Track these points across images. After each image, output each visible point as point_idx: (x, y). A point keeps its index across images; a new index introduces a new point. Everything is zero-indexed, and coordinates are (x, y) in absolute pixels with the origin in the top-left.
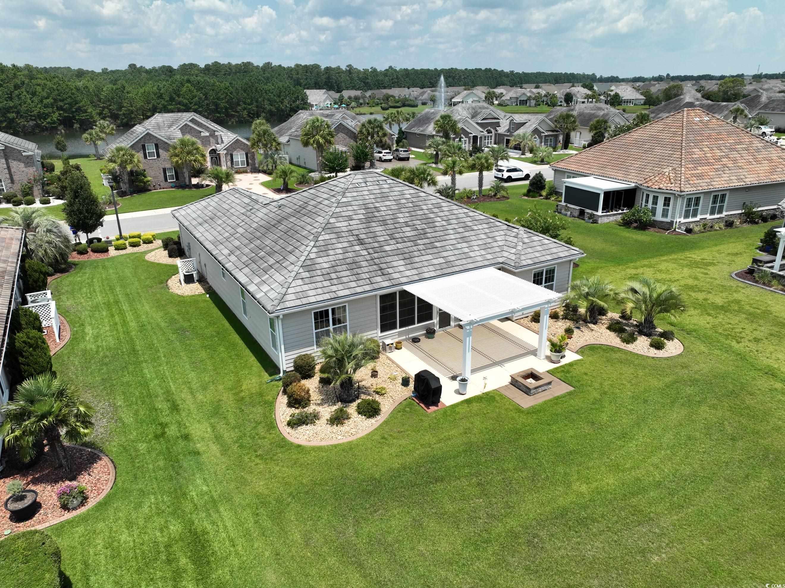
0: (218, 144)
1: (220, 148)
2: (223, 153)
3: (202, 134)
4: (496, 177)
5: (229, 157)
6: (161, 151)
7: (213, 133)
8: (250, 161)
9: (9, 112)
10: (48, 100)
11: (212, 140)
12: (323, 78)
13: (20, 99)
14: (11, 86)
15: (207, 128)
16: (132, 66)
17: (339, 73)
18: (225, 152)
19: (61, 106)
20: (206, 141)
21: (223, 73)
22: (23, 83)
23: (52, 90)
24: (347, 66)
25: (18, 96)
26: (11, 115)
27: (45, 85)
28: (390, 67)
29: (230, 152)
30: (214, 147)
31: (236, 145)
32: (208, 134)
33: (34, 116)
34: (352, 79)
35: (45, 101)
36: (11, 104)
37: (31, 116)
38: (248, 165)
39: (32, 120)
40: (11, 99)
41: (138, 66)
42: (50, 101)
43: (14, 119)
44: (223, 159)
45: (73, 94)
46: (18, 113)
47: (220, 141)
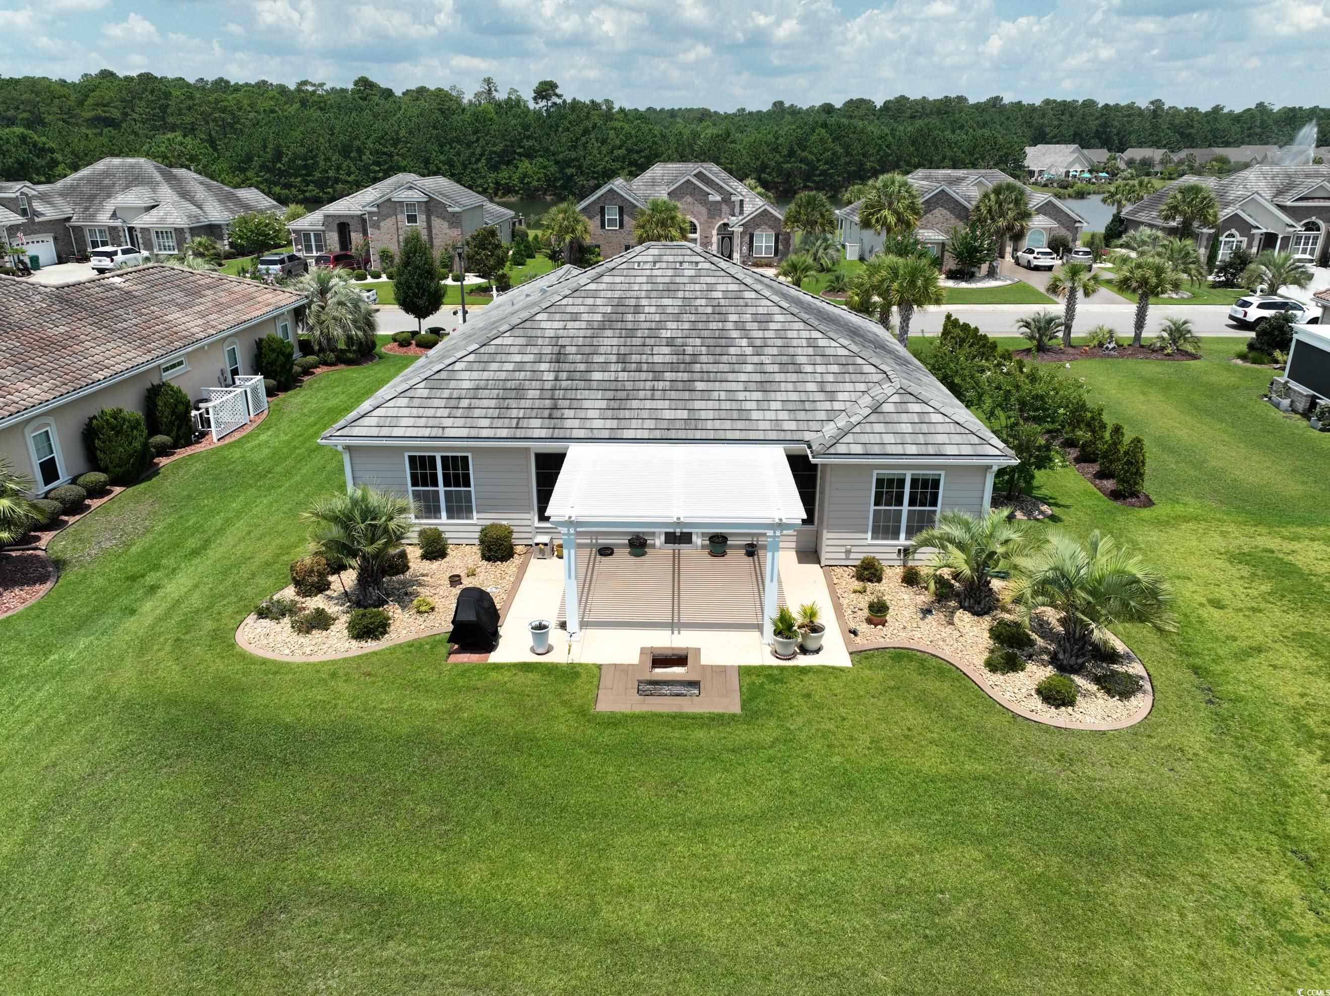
0: (733, 215)
1: (736, 223)
2: (738, 230)
3: (711, 198)
4: (1232, 317)
5: (747, 239)
6: (626, 218)
7: (727, 198)
8: (780, 247)
9: (569, 166)
10: (620, 151)
11: (725, 208)
12: (1094, 124)
13: (585, 148)
14: (579, 130)
15: (719, 189)
16: (779, 105)
17: (1129, 116)
18: (741, 229)
19: (636, 161)
20: (714, 210)
21: (908, 114)
22: (595, 126)
23: (629, 136)
24: (1152, 103)
25: (585, 145)
26: (569, 171)
27: (622, 129)
28: (1261, 105)
29: (750, 230)
30: (726, 221)
31: (763, 218)
32: (718, 198)
33: (597, 173)
34: (1155, 127)
35: (616, 152)
36: (573, 155)
37: (594, 172)
38: (776, 254)
39: (593, 178)
40: (575, 147)
41: (787, 105)
42: (622, 151)
43: (572, 175)
44: (737, 241)
45: (654, 143)
46: (579, 167)
47: (737, 210)
